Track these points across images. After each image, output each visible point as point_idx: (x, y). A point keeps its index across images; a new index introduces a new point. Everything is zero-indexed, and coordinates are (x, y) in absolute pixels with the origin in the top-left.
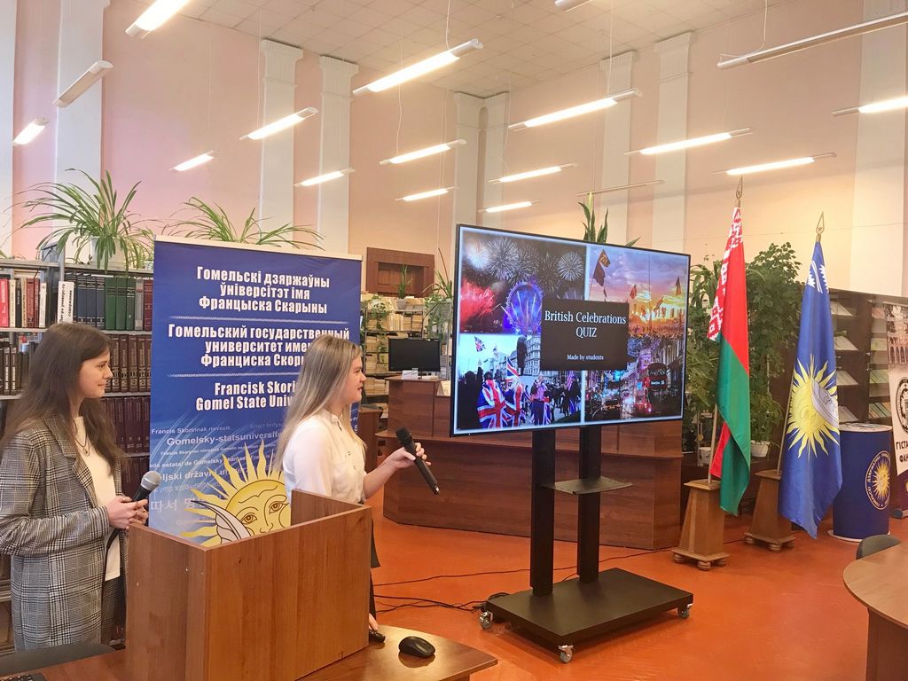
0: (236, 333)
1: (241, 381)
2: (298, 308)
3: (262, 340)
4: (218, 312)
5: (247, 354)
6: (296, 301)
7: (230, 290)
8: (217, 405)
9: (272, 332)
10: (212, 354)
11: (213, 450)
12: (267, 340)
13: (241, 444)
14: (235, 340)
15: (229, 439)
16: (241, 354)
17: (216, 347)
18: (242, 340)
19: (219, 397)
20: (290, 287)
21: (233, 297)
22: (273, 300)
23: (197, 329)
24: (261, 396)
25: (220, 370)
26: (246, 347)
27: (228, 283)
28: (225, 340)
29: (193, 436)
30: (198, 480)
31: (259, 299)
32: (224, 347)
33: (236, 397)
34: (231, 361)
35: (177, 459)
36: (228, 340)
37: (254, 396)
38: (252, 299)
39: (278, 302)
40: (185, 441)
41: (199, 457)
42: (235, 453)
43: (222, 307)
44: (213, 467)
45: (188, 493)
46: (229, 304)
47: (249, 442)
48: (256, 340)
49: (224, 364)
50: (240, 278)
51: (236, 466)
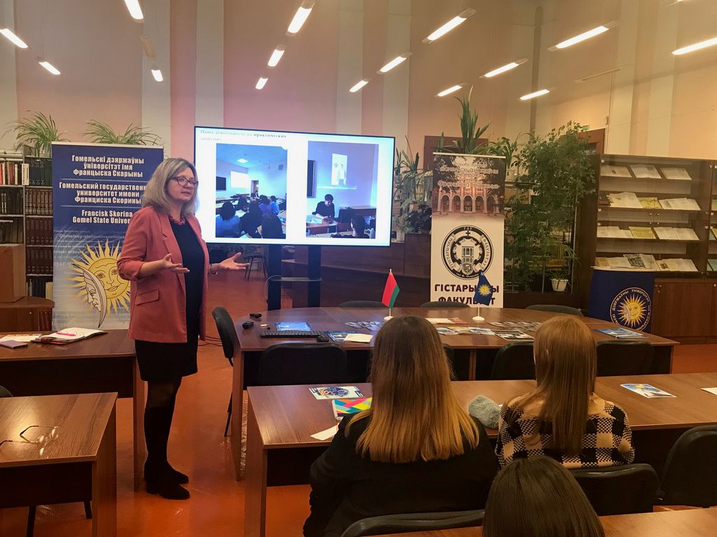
0: (92, 187)
1: (95, 210)
2: (126, 174)
3: (106, 190)
4: (83, 177)
5: (98, 197)
6: (124, 171)
7: (89, 166)
8: (83, 220)
9: (111, 186)
10: (80, 196)
11: (82, 241)
12: (109, 190)
13: (96, 240)
14: (92, 190)
15: (90, 237)
16: (95, 197)
17: (82, 193)
18: (96, 190)
19: (84, 217)
20: (121, 164)
21: (91, 170)
22: (112, 171)
23: (73, 185)
24: (106, 218)
25: (84, 204)
26: (98, 193)
27: (87, 162)
28: (86, 190)
29: (72, 234)
30: (75, 255)
31: (104, 170)
32: (86, 193)
33: (93, 217)
34: (90, 200)
35: (65, 244)
36: (88, 190)
37: (103, 217)
38: (100, 170)
39: (114, 171)
40: (68, 236)
41: (75, 244)
42: (93, 244)
43: (85, 174)
44: (82, 249)
45: (71, 261)
46: (89, 173)
47: (100, 240)
48: (102, 190)
49: (86, 201)
50: (94, 160)
51: (94, 250)
